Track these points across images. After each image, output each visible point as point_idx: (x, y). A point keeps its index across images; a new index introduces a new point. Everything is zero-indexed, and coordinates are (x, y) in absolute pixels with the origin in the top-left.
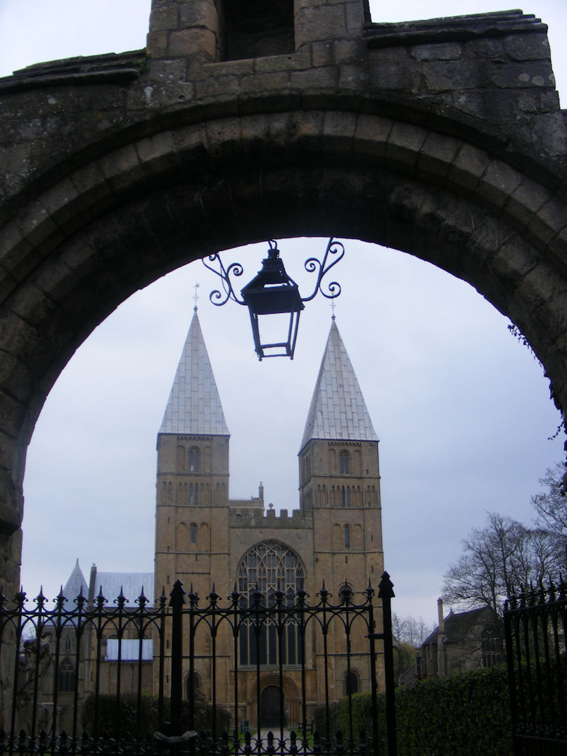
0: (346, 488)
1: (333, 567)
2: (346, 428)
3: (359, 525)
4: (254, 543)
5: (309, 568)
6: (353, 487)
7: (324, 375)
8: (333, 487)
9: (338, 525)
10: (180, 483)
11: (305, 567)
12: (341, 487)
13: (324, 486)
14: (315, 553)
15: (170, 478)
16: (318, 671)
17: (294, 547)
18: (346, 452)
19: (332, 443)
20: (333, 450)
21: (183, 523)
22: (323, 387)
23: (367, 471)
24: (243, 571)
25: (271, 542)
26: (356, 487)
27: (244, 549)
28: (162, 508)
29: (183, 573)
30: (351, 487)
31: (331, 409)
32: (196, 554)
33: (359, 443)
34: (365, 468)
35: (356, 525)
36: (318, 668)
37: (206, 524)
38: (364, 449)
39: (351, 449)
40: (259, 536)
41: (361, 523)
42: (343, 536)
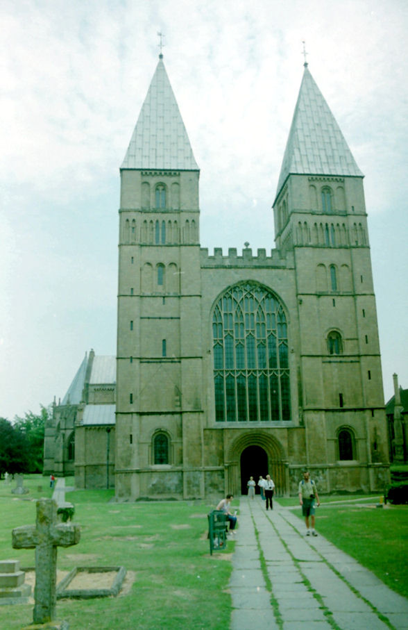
0: (329, 226)
1: (319, 311)
2: (326, 164)
3: (346, 265)
4: (228, 285)
5: (291, 311)
6: (338, 225)
7: (299, 115)
8: (316, 224)
9: (322, 265)
10: (145, 221)
11: (287, 311)
12: (324, 225)
13: (305, 223)
14: (297, 295)
15: (133, 215)
16: (307, 429)
17: (274, 288)
18: (327, 189)
19: (312, 177)
20: (313, 186)
21: (149, 264)
22: (299, 126)
23: (353, 207)
24: (217, 315)
25: (247, 283)
26: (341, 225)
27: (218, 291)
28: (124, 247)
29: (149, 318)
30: (335, 225)
31: (309, 146)
32: (164, 297)
33: (342, 178)
34: (350, 205)
35: (343, 265)
36: (306, 425)
37: (175, 264)
38: (349, 183)
39: (334, 185)
40: (235, 277)
41: (348, 263)
42: (329, 277)
